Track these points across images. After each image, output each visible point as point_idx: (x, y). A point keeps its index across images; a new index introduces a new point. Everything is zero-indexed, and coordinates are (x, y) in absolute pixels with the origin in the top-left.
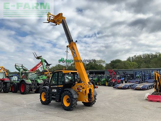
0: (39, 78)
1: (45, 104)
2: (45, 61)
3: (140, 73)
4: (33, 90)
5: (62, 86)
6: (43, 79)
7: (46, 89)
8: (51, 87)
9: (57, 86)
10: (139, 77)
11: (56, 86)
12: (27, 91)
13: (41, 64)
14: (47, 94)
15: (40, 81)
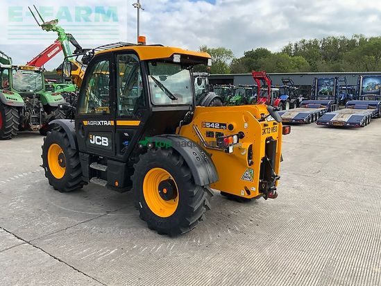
0: (48, 88)
1: (62, 191)
2: (71, 39)
3: (332, 83)
4: (33, 127)
5: (137, 123)
6: (63, 94)
7: (62, 131)
8: (86, 123)
9: (111, 123)
10: (326, 94)
11: (105, 123)
12: (9, 129)
13: (58, 48)
14: (71, 153)
15: (54, 99)
